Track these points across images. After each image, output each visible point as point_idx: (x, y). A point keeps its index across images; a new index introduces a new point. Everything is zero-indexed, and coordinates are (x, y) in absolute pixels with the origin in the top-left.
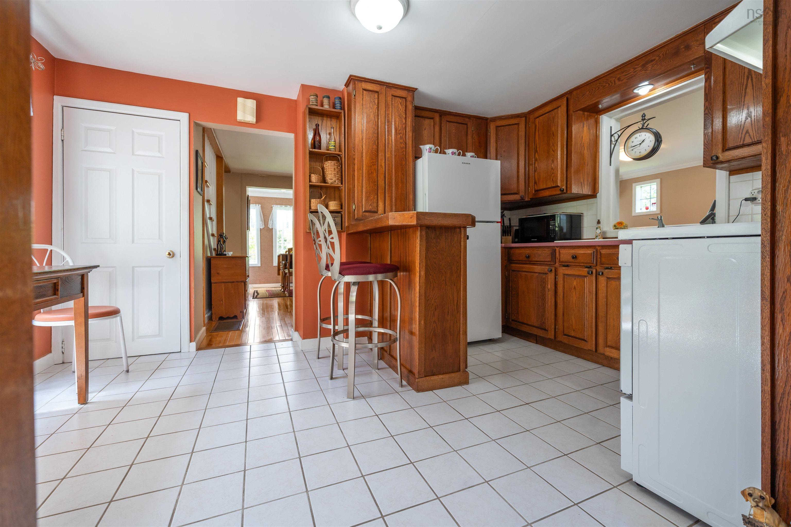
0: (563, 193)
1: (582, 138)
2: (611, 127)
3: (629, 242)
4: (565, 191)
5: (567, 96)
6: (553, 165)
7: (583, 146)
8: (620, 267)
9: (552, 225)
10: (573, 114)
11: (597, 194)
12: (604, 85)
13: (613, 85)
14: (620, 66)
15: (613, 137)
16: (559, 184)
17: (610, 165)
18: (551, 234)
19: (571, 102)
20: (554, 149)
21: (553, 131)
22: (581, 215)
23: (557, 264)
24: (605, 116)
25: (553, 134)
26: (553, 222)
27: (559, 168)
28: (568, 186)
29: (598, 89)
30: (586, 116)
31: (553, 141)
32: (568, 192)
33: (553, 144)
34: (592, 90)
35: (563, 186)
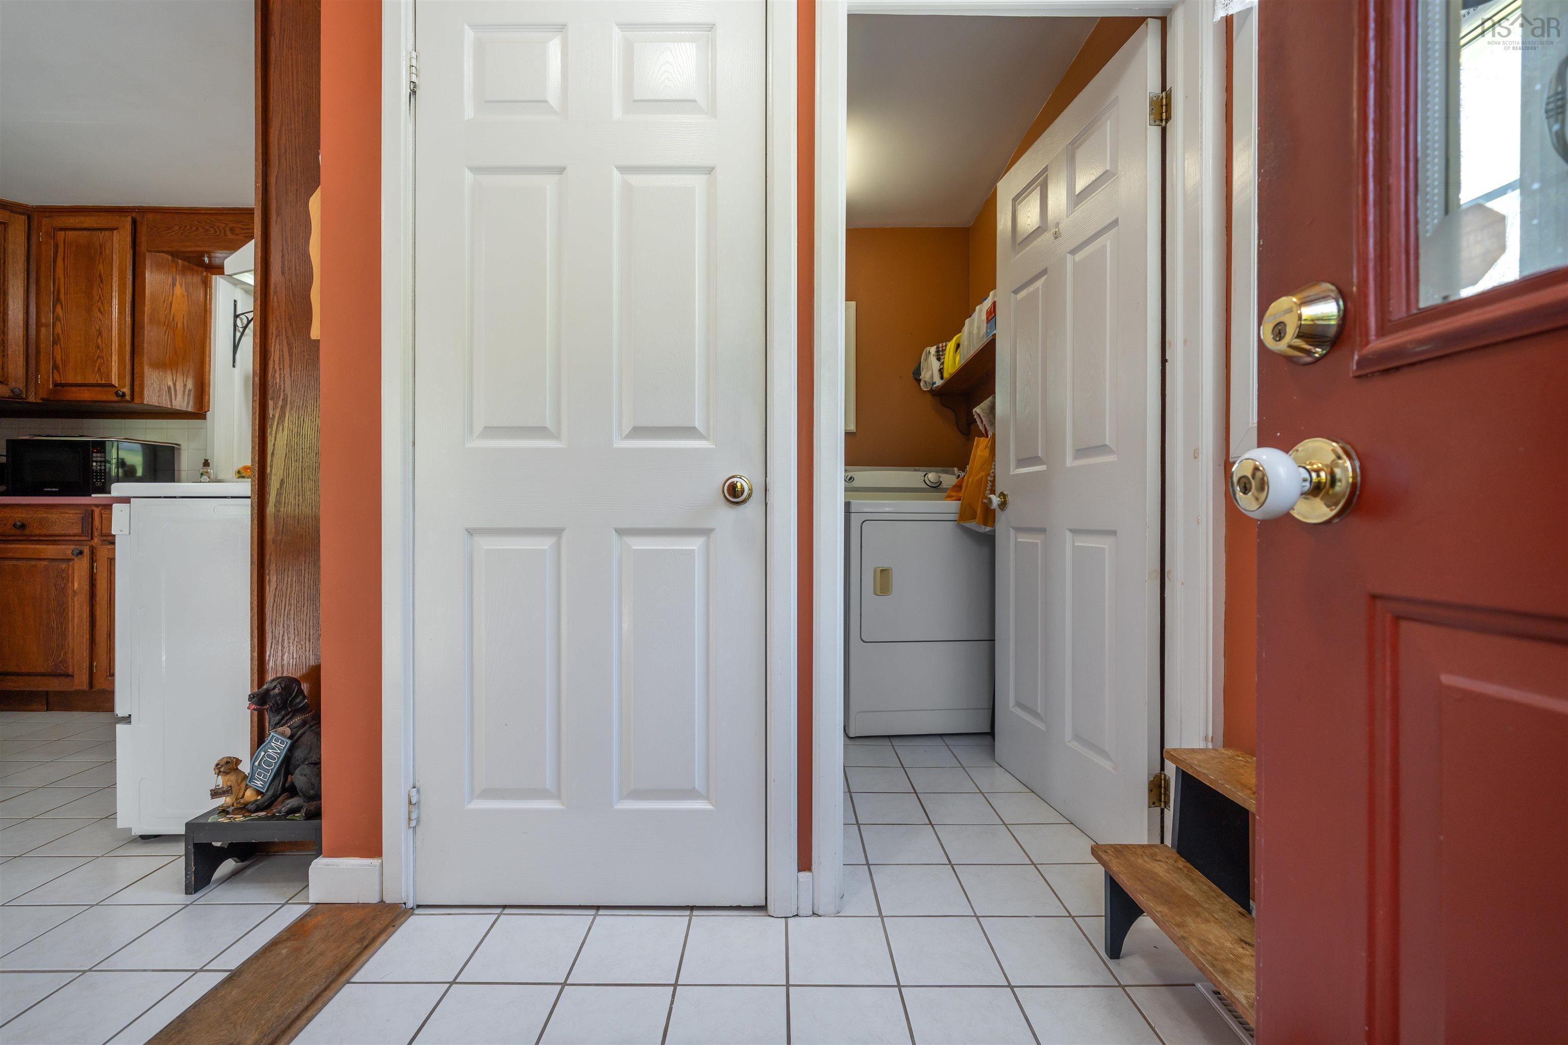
0: (124, 401)
1: (171, 306)
2: (235, 301)
3: (126, 500)
4: (128, 398)
5: (134, 215)
6: (99, 340)
7: (173, 320)
8: (114, 536)
9: (96, 462)
10: (148, 255)
11: (206, 412)
12: (207, 228)
13: (222, 235)
14: (234, 210)
15: (238, 320)
16: (115, 381)
17: (234, 366)
18: (95, 480)
19: (143, 230)
20: (102, 310)
21: (100, 272)
22: (174, 447)
23: (96, 540)
24: (221, 279)
25: (100, 276)
26: (99, 455)
27: (113, 349)
28: (136, 389)
29: (196, 230)
30: (180, 266)
31: (100, 292)
32: (137, 400)
33: (100, 296)
34: (185, 226)
35: (124, 387)
